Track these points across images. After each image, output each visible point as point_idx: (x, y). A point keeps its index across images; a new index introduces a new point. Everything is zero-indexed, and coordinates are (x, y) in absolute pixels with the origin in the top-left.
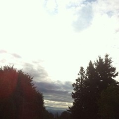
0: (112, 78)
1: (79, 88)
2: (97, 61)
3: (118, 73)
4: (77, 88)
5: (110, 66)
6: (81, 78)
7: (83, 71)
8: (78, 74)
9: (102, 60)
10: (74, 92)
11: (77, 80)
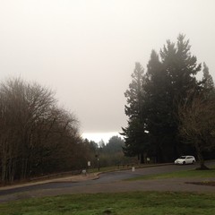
0: (192, 75)
1: (135, 98)
2: (165, 49)
3: (200, 66)
4: (132, 99)
5: (186, 56)
6: (138, 81)
7: (140, 69)
8: (132, 76)
10: (129, 106)
11: (130, 86)
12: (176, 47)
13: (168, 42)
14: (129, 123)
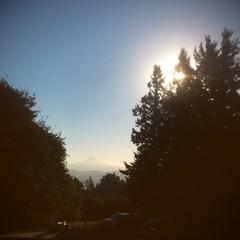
1: (149, 119)
2: (201, 48)
4: (143, 120)
5: (233, 63)
6: (156, 93)
7: (160, 76)
8: (149, 85)
9: (215, 45)
10: (138, 130)
11: (144, 100)
12: (218, 47)
13: (208, 40)
14: (136, 156)
